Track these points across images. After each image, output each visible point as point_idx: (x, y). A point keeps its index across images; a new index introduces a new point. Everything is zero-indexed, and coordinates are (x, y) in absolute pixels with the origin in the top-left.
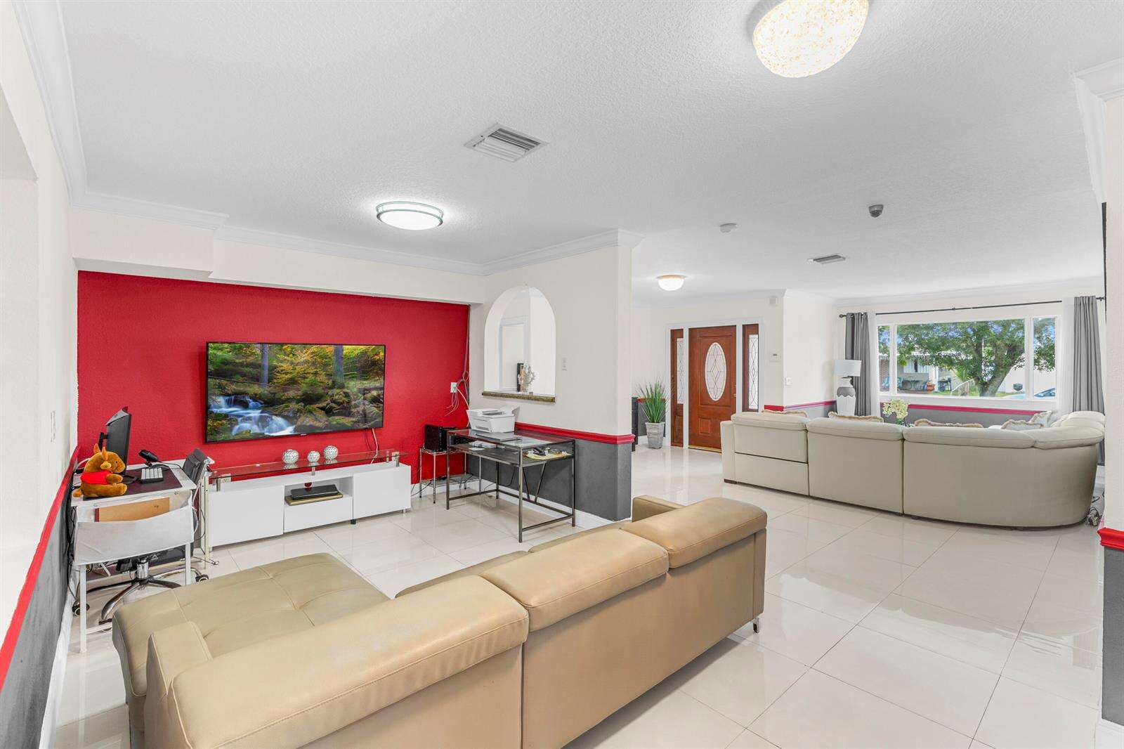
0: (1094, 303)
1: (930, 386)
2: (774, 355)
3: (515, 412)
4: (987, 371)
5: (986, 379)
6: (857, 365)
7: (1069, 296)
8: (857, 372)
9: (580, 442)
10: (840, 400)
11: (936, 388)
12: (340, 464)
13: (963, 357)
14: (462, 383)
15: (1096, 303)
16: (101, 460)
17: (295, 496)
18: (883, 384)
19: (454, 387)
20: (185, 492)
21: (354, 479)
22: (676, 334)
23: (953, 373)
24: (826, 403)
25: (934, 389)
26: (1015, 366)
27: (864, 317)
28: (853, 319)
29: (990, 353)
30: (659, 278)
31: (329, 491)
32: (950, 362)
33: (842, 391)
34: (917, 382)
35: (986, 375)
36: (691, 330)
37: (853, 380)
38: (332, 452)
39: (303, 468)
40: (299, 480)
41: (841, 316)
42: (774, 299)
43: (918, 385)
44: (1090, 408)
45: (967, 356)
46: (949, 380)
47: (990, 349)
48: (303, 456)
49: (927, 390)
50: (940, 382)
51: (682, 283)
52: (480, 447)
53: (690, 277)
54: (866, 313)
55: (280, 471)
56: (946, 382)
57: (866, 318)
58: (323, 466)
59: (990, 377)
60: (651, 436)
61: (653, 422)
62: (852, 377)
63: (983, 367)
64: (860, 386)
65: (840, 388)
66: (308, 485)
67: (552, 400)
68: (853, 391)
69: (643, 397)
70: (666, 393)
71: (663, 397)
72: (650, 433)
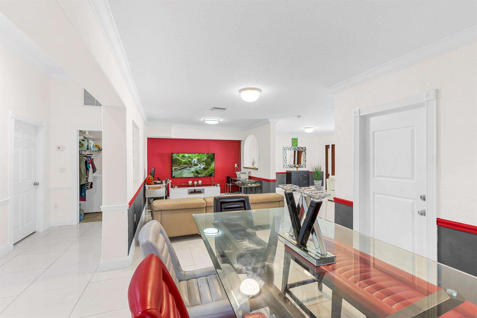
3: (250, 172)
9: (263, 182)
12: (202, 185)
14: (239, 164)
16: (150, 177)
17: (191, 193)
19: (236, 165)
20: (163, 186)
21: (205, 189)
22: (327, 147)
30: (305, 128)
31: (200, 192)
36: (332, 145)
38: (200, 182)
39: (193, 185)
40: (192, 189)
48: (193, 182)
51: (313, 130)
52: (239, 182)
53: (316, 128)
55: (188, 186)
58: (198, 185)
60: (316, 185)
61: (317, 180)
66: (195, 190)
67: (257, 169)
69: (313, 171)
70: (323, 169)
71: (322, 171)
72: (315, 184)
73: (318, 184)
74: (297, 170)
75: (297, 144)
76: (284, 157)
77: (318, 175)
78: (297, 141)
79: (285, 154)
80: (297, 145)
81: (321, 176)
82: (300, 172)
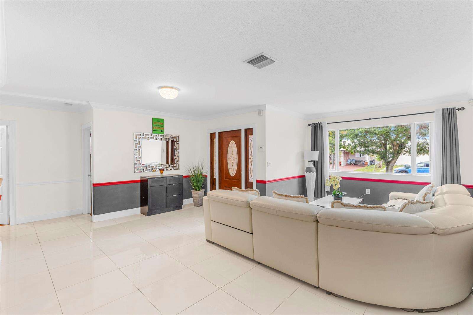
0: (455, 112)
1: (366, 163)
2: (260, 148)
4: (389, 156)
5: (389, 160)
6: (317, 153)
7: (438, 109)
8: (316, 158)
10: (307, 175)
11: (369, 164)
13: (379, 150)
15: (456, 112)
18: (347, 162)
22: (212, 135)
23: (375, 157)
24: (299, 177)
25: (367, 164)
26: (402, 154)
27: (320, 125)
28: (315, 126)
29: (391, 148)
30: (157, 88)
32: (373, 152)
33: (309, 170)
34: (361, 161)
35: (389, 158)
36: (219, 133)
37: (315, 163)
41: (309, 125)
42: (260, 111)
43: (361, 162)
44: (453, 182)
45: (380, 150)
46: (374, 160)
47: (391, 146)
49: (365, 165)
50: (371, 161)
54: (321, 123)
56: (373, 161)
57: (322, 126)
59: (390, 159)
61: (196, 190)
62: (314, 161)
63: (387, 155)
64: (318, 166)
65: (307, 168)
68: (314, 169)
69: (189, 174)
70: (207, 171)
71: (204, 174)
72: (194, 197)
73: (197, 196)
74: (160, 174)
75: (163, 129)
76: (136, 151)
77: (198, 181)
78: (163, 124)
79: (138, 145)
80: (162, 131)
81: (204, 183)
82: (165, 179)
